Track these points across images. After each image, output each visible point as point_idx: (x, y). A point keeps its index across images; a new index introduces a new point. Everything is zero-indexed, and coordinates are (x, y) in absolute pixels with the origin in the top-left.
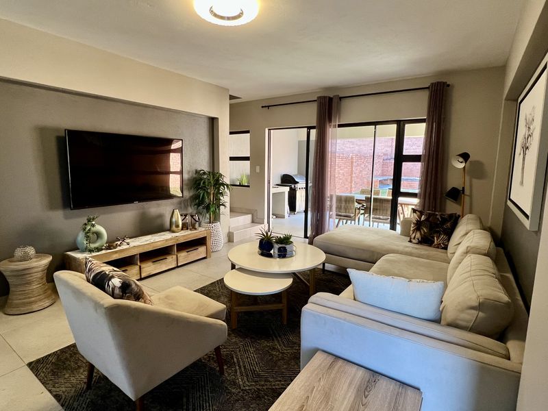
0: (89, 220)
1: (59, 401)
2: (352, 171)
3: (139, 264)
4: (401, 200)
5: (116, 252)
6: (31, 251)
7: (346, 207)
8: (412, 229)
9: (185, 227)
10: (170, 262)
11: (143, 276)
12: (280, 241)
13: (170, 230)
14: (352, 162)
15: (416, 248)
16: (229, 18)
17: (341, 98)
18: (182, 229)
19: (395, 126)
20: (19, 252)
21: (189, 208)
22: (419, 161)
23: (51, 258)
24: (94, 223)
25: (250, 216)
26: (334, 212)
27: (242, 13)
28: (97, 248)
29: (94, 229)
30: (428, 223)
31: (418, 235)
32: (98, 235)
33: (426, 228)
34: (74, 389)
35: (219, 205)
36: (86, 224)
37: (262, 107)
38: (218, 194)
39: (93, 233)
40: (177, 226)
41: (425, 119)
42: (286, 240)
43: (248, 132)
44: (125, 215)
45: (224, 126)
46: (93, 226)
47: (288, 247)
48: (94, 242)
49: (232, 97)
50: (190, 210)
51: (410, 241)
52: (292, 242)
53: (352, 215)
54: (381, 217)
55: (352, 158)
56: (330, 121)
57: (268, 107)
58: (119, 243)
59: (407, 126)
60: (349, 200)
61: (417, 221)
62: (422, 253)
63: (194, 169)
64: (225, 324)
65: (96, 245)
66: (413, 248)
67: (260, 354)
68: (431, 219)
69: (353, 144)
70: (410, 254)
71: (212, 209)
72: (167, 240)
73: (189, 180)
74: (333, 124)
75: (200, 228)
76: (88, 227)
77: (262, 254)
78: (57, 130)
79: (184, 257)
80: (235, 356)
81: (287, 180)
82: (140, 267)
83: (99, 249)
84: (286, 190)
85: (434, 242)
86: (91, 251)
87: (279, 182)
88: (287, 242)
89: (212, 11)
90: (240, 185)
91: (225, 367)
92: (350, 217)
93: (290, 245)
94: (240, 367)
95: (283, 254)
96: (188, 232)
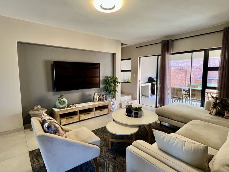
0: (61, 96)
1: (33, 170)
2: (186, 75)
3: (79, 115)
4: (207, 90)
5: (69, 109)
6: (40, 107)
7: (177, 93)
8: (211, 107)
9: (100, 100)
10: (92, 115)
11: (80, 120)
12: (136, 109)
13: (93, 101)
14: (186, 71)
15: (213, 118)
16: (109, 9)
17: (173, 40)
18: (98, 101)
19: (203, 52)
20: (36, 108)
21: (103, 92)
22: (218, 70)
23: (46, 110)
24: (62, 97)
25: (131, 96)
26: (170, 96)
27: (115, 7)
28: (63, 107)
29: (62, 100)
30: (221, 104)
31: (215, 110)
32: (64, 102)
33: (220, 107)
34: (39, 166)
35: (115, 91)
36: (59, 98)
37: (136, 47)
38: (115, 86)
39: (62, 101)
40: (96, 100)
41: (221, 48)
42: (139, 109)
43: (130, 59)
44: (76, 94)
45: (118, 57)
46: (62, 98)
47: (139, 113)
48: (62, 105)
49: (122, 44)
50: (103, 93)
51: (210, 114)
52: (142, 110)
53: (181, 98)
54: (198, 99)
55: (186, 69)
56: (168, 52)
57: (139, 47)
58: (72, 106)
59: (210, 52)
60: (179, 90)
61: (214, 103)
62: (216, 121)
63: (105, 76)
64: (99, 148)
65: (63, 106)
66: (211, 117)
67: (118, 164)
68: (223, 102)
69: (188, 63)
70: (208, 121)
71: (111, 93)
72: (90, 106)
73: (103, 80)
74: (169, 53)
75: (106, 101)
76: (60, 99)
77: (127, 115)
78: (51, 61)
79: (98, 113)
80: (106, 163)
81: (150, 80)
82: (79, 116)
83: (64, 108)
84: (150, 84)
85: (225, 115)
86: (60, 108)
87: (147, 81)
88: (139, 110)
89: (102, 7)
90: (128, 83)
91: (100, 168)
92: (180, 98)
93: (141, 111)
94: (106, 169)
95: (137, 116)
96: (101, 102)
